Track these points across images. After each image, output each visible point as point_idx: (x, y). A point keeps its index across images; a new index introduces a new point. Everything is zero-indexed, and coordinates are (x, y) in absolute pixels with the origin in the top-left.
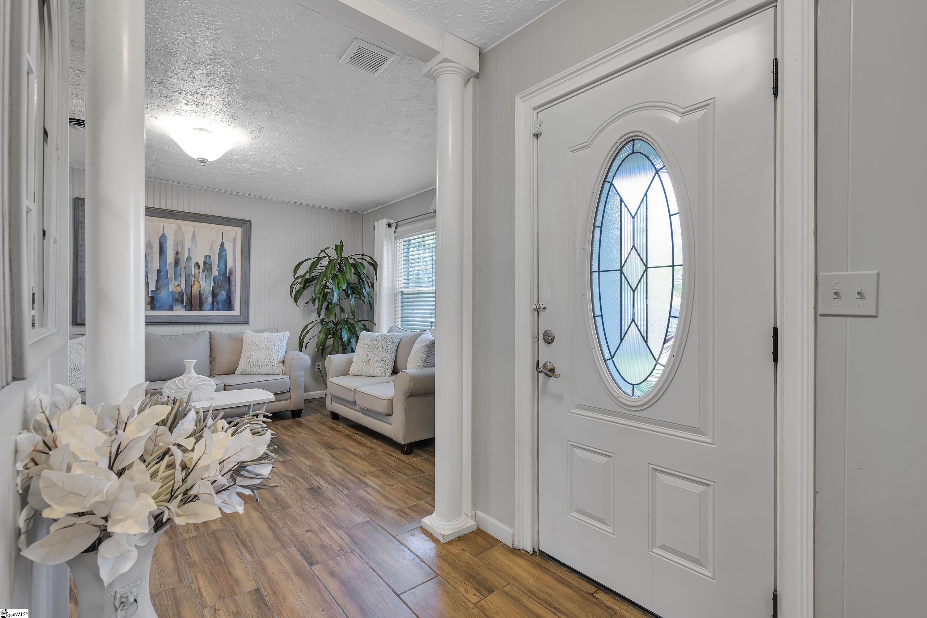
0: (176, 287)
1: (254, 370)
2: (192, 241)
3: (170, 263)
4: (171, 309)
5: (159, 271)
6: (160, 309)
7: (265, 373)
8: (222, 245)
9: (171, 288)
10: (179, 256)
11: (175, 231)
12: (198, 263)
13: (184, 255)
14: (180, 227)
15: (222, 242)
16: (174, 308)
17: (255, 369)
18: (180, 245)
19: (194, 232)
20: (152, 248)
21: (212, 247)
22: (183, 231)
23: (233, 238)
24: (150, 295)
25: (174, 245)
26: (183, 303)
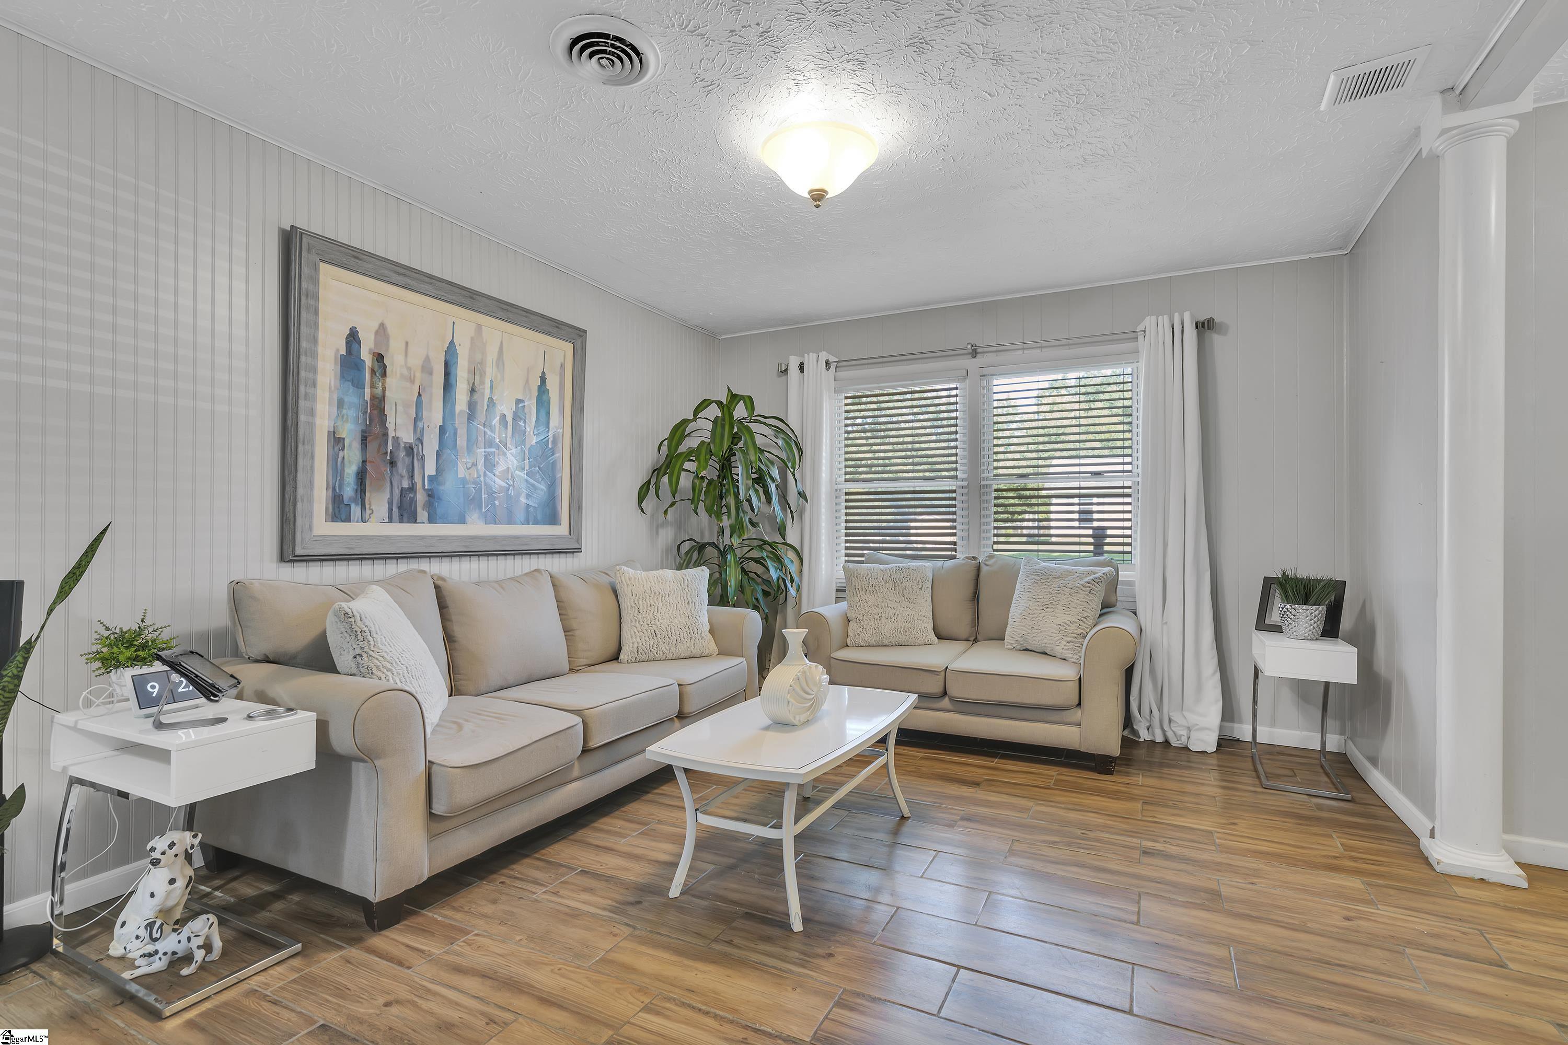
0: (470, 468)
1: (665, 650)
2: (498, 366)
3: (461, 411)
4: (462, 520)
5: (442, 429)
6: (446, 520)
7: (687, 654)
8: (543, 379)
9: (462, 472)
10: (476, 396)
11: (472, 338)
12: (504, 415)
13: (483, 394)
14: (479, 327)
15: (543, 373)
16: (468, 519)
17: (668, 648)
18: (478, 372)
19: (502, 343)
20: (431, 373)
21: (527, 381)
22: (484, 341)
23: (560, 365)
24: (426, 488)
25: (469, 372)
26: (480, 508)
